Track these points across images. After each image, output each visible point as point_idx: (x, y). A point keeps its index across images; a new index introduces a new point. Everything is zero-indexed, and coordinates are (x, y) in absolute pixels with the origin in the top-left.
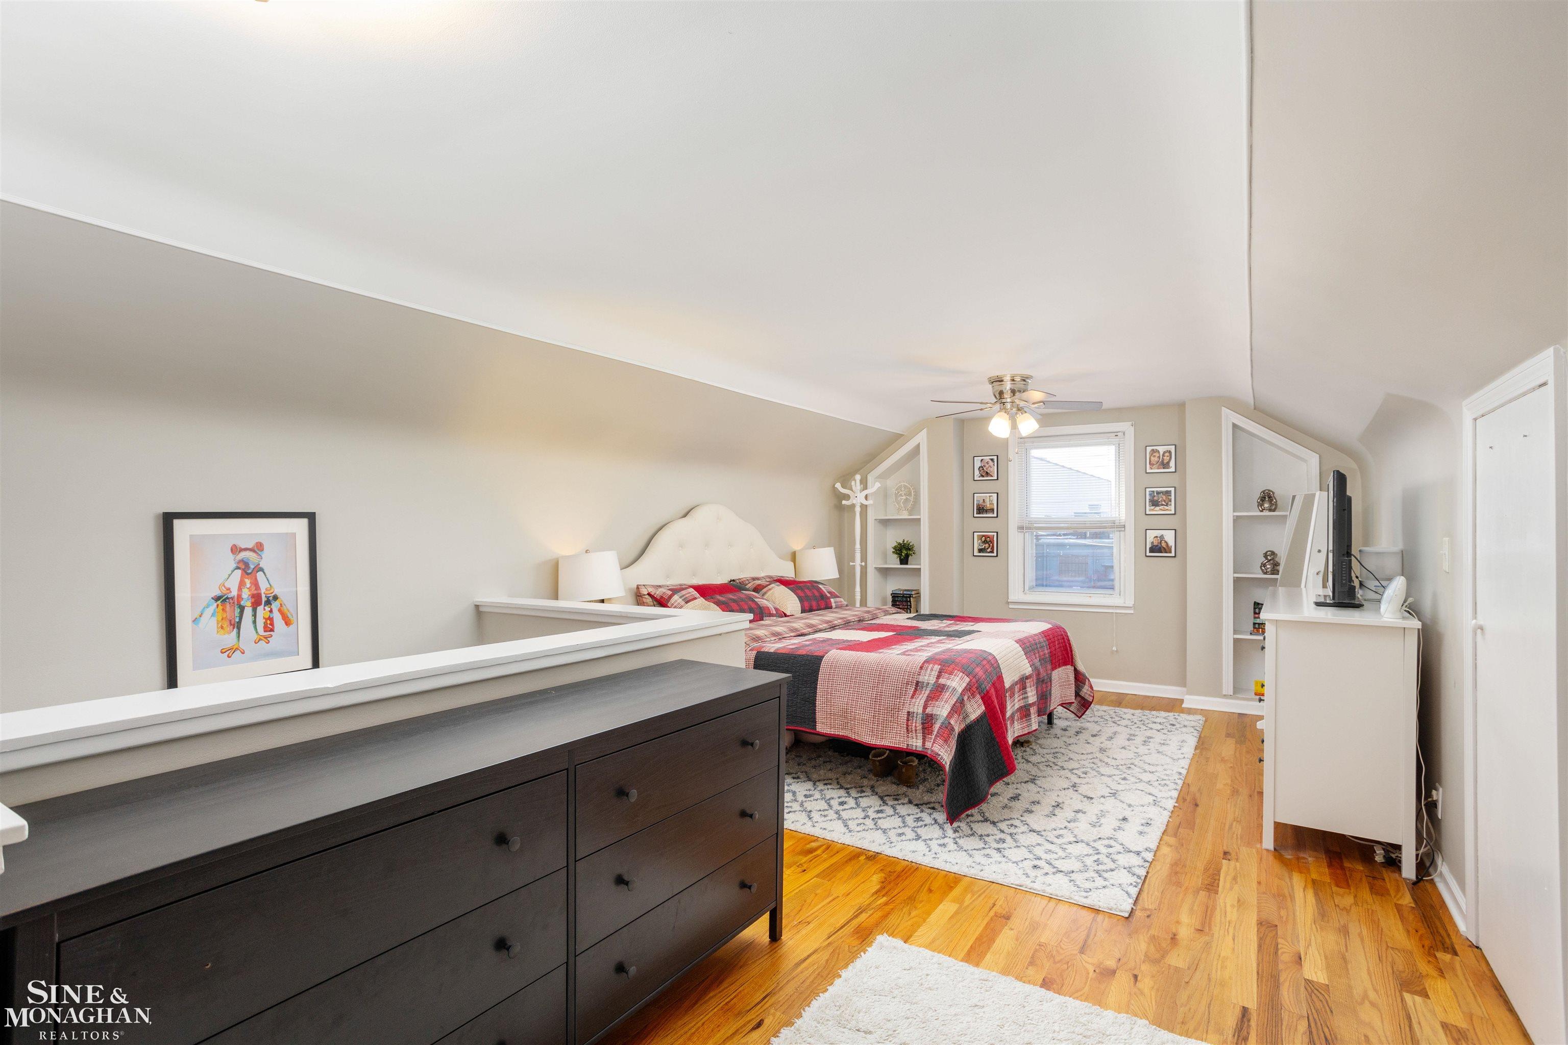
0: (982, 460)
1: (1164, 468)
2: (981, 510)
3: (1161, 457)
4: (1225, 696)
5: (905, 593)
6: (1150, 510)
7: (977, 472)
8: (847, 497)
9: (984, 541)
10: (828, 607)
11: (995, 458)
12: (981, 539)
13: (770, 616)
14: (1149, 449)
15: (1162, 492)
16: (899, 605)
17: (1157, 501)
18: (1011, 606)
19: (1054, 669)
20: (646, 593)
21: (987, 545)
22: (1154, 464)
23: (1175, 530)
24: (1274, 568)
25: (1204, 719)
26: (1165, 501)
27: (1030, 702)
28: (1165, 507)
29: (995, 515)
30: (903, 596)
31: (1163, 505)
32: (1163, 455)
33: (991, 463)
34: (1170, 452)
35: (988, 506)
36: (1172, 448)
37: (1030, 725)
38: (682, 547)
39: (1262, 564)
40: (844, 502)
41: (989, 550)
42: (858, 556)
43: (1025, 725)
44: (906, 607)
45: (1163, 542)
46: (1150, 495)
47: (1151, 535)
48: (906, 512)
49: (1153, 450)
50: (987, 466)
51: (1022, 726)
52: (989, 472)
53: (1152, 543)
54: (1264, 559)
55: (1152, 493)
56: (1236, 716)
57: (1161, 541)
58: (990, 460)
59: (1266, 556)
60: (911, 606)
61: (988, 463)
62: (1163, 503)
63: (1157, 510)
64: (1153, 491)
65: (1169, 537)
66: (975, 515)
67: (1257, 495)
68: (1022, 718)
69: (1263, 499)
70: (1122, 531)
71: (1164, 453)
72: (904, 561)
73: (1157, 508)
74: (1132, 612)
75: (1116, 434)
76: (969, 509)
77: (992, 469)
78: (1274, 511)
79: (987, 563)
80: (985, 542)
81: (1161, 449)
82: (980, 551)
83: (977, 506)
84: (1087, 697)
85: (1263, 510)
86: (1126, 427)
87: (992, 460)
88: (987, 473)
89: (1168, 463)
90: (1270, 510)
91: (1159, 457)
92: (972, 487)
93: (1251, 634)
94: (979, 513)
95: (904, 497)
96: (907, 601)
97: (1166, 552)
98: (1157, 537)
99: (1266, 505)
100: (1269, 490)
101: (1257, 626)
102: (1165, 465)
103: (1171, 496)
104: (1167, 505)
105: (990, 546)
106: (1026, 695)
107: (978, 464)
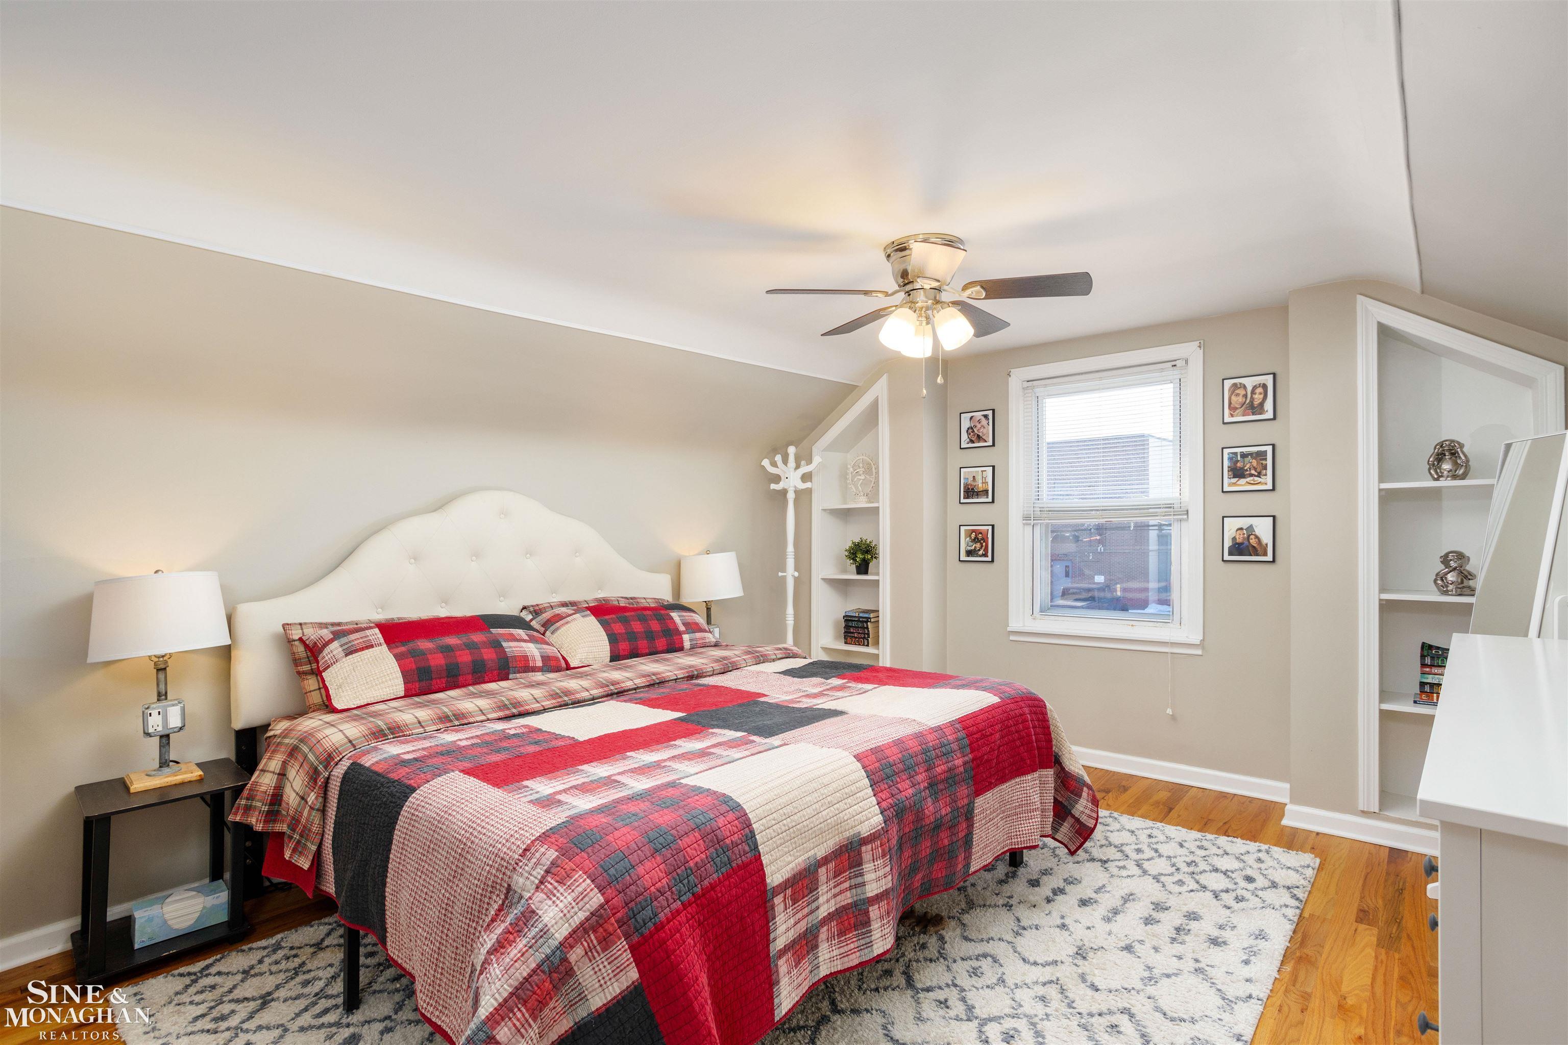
0: (971, 418)
1: (1253, 414)
2: (970, 492)
3: (1249, 396)
4: (1365, 813)
5: (861, 615)
6: (1230, 485)
7: (965, 436)
8: (777, 479)
9: (974, 540)
10: (675, 647)
11: (990, 413)
12: (970, 536)
13: (525, 672)
14: (1227, 384)
15: (1251, 454)
16: (853, 633)
17: (1242, 469)
18: (1012, 638)
19: (979, 792)
20: (296, 637)
21: (978, 545)
22: (1236, 409)
23: (1274, 517)
24: (1462, 582)
25: (1318, 861)
26: (1255, 469)
27: (870, 895)
28: (1256, 478)
29: (990, 499)
30: (859, 620)
31: (1252, 475)
32: (1253, 392)
33: (984, 421)
34: (1265, 386)
35: (980, 486)
36: (1269, 380)
37: (869, 945)
38: (415, 559)
39: (1437, 575)
40: (773, 486)
41: (981, 552)
42: (790, 562)
43: (852, 946)
44: (863, 636)
45: (1252, 537)
46: (1230, 459)
47: (1232, 526)
48: (864, 499)
49: (1235, 385)
50: (979, 426)
51: (842, 950)
52: (980, 434)
53: (1234, 539)
54: (1443, 567)
55: (1233, 458)
56: (1384, 855)
57: (1249, 536)
58: (983, 418)
59: (1445, 560)
60: (868, 634)
61: (979, 421)
62: (1253, 472)
63: (1243, 484)
64: (1236, 454)
65: (1263, 529)
66: (963, 501)
67: (1428, 451)
68: (841, 933)
69: (1440, 458)
70: (1184, 520)
71: (1255, 388)
72: (863, 568)
73: (1243, 481)
74: (1199, 652)
75: (1174, 363)
76: (954, 491)
77: (985, 431)
78: (1463, 477)
79: (978, 571)
80: (976, 540)
81: (1249, 383)
82: (969, 553)
83: (965, 487)
84: (1084, 819)
85: (1439, 477)
86: (1190, 350)
87: (986, 416)
88: (978, 436)
89: (1262, 404)
90: (1455, 477)
91: (1245, 396)
92: (957, 458)
93: (1415, 702)
94: (968, 498)
95: (863, 477)
96: (863, 628)
97: (1257, 555)
98: (1241, 529)
99: (1446, 466)
100: (1452, 441)
101: (1427, 688)
102: (1256, 409)
103: (1266, 459)
104: (1259, 475)
105: (982, 546)
106: (859, 880)
107: (966, 424)
